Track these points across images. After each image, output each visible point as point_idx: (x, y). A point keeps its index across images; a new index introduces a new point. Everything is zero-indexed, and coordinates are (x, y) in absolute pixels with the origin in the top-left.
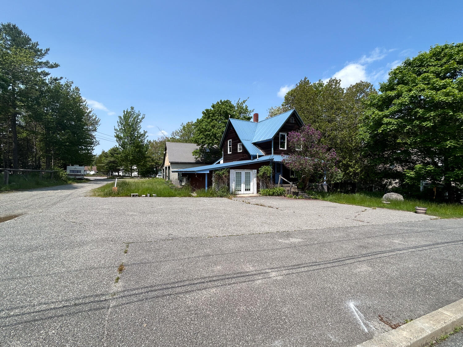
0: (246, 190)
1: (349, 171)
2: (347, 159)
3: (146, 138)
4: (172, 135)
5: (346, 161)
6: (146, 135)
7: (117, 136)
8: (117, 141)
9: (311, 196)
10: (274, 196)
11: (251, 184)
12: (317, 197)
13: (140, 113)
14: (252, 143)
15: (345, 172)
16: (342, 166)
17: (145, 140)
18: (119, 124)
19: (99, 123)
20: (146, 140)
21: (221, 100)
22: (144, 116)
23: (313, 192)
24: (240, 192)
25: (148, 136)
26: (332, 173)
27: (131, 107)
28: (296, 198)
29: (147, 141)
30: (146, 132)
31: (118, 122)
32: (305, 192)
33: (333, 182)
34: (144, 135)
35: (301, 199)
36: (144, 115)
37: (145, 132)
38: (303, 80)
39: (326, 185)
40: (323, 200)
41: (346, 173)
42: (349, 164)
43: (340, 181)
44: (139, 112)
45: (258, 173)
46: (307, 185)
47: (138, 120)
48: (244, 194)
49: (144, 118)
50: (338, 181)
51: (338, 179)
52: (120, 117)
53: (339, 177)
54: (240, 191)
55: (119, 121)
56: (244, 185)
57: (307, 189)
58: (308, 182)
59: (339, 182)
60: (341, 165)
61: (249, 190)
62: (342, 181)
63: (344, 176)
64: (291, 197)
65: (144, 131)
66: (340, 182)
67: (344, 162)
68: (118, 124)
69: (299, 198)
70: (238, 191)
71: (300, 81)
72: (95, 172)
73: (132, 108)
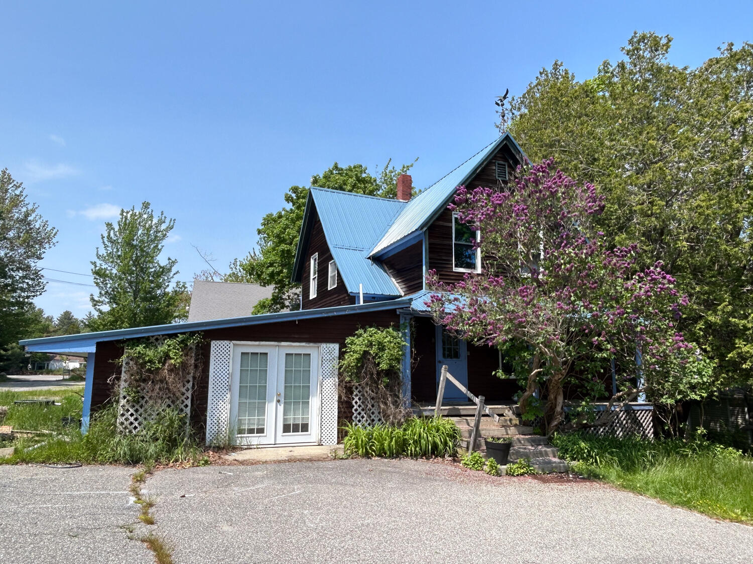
0: (286, 429)
1: (738, 354)
2: (725, 306)
3: (172, 277)
4: (232, 266)
5: (719, 313)
6: (174, 270)
7: (99, 273)
8: (97, 284)
9: (573, 459)
10: (407, 456)
11: (314, 402)
12: (601, 470)
13: (165, 217)
14: (369, 258)
15: (722, 357)
16: (705, 337)
17: (169, 282)
18: (106, 243)
19: (54, 240)
22: (172, 224)
23: (583, 445)
24: (254, 439)
25: (178, 272)
26: (664, 360)
27: (143, 204)
28: (498, 474)
29: (178, 283)
30: (173, 262)
31: (103, 237)
32: (549, 442)
33: (672, 396)
34: (170, 270)
35: (522, 475)
36: (172, 222)
38: (550, 69)
39: (646, 408)
40: (624, 487)
41: (724, 364)
42: (736, 325)
43: (705, 395)
44: (162, 214)
45: (342, 355)
46: (559, 409)
47: (159, 234)
48: (275, 445)
49: (171, 228)
50: (693, 396)
51: (693, 387)
52: (109, 225)
53: (696, 379)
54: (261, 431)
55: (106, 235)
56: (281, 408)
57: (557, 429)
58: (560, 399)
59: (698, 398)
60: (700, 329)
61: (305, 428)
62: (711, 395)
63: (716, 375)
64: (477, 464)
65: (169, 259)
66: (702, 397)
67: (712, 319)
68: (104, 242)
69: (510, 474)
70: (251, 431)
71: (541, 73)
72: (81, 364)
73: (146, 205)
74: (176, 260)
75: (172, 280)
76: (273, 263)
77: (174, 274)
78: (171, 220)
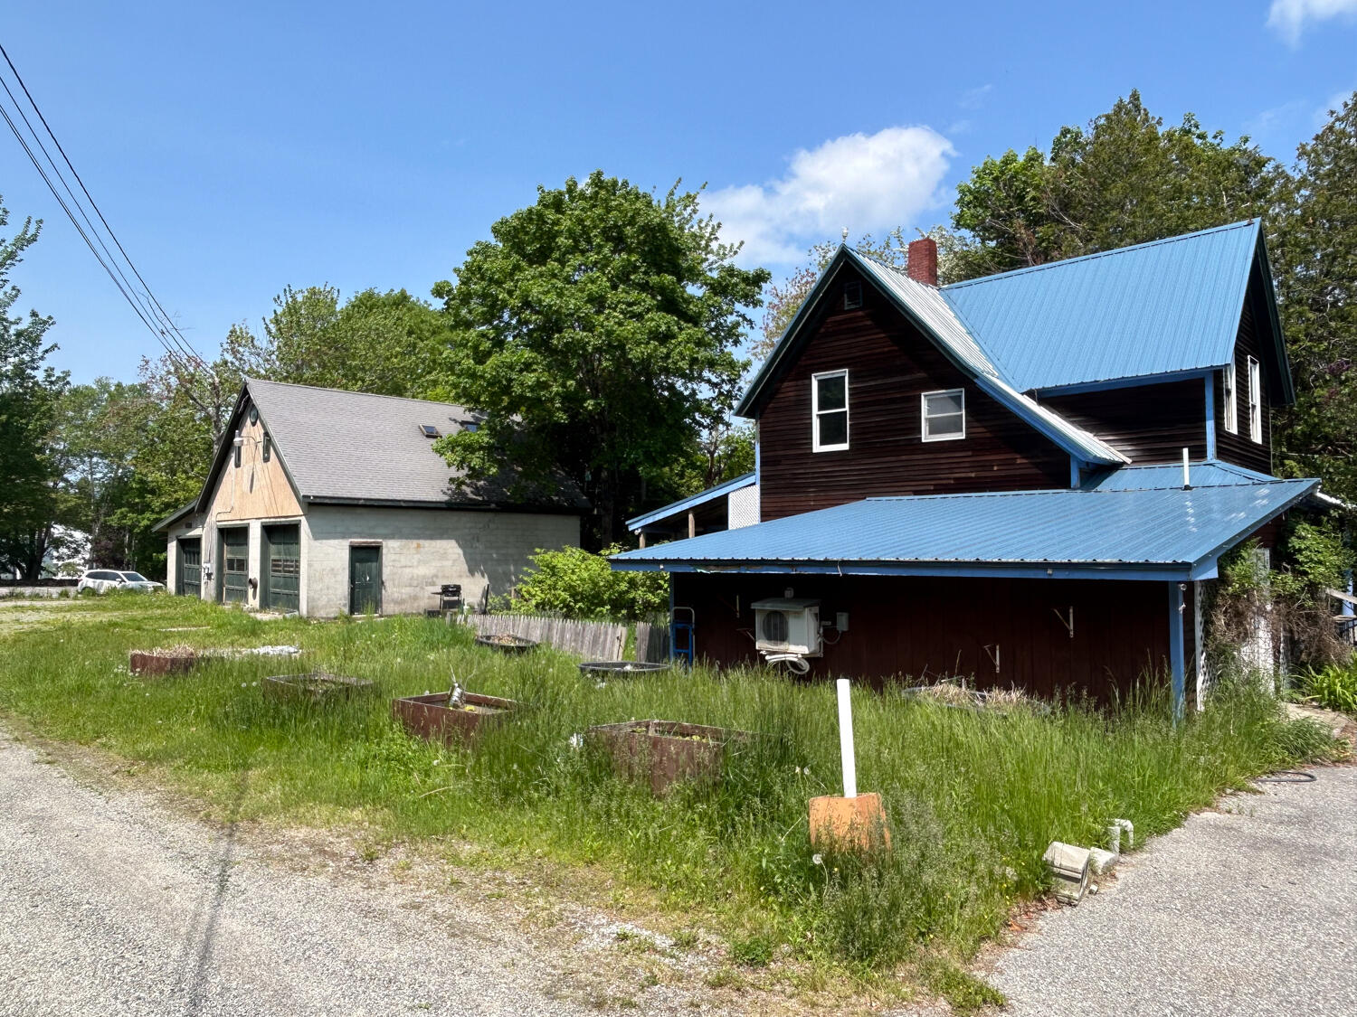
3: (42, 358)
6: (46, 340)
17: (36, 369)
20: (43, 365)
21: (599, 174)
22: (32, 230)
25: (52, 347)
29: (49, 374)
30: (45, 322)
34: (35, 342)
36: (34, 224)
37: (41, 324)
49: (31, 242)
65: (34, 314)
74: (50, 318)
75: (41, 363)
76: (531, 364)
77: (46, 351)
78: (29, 222)
